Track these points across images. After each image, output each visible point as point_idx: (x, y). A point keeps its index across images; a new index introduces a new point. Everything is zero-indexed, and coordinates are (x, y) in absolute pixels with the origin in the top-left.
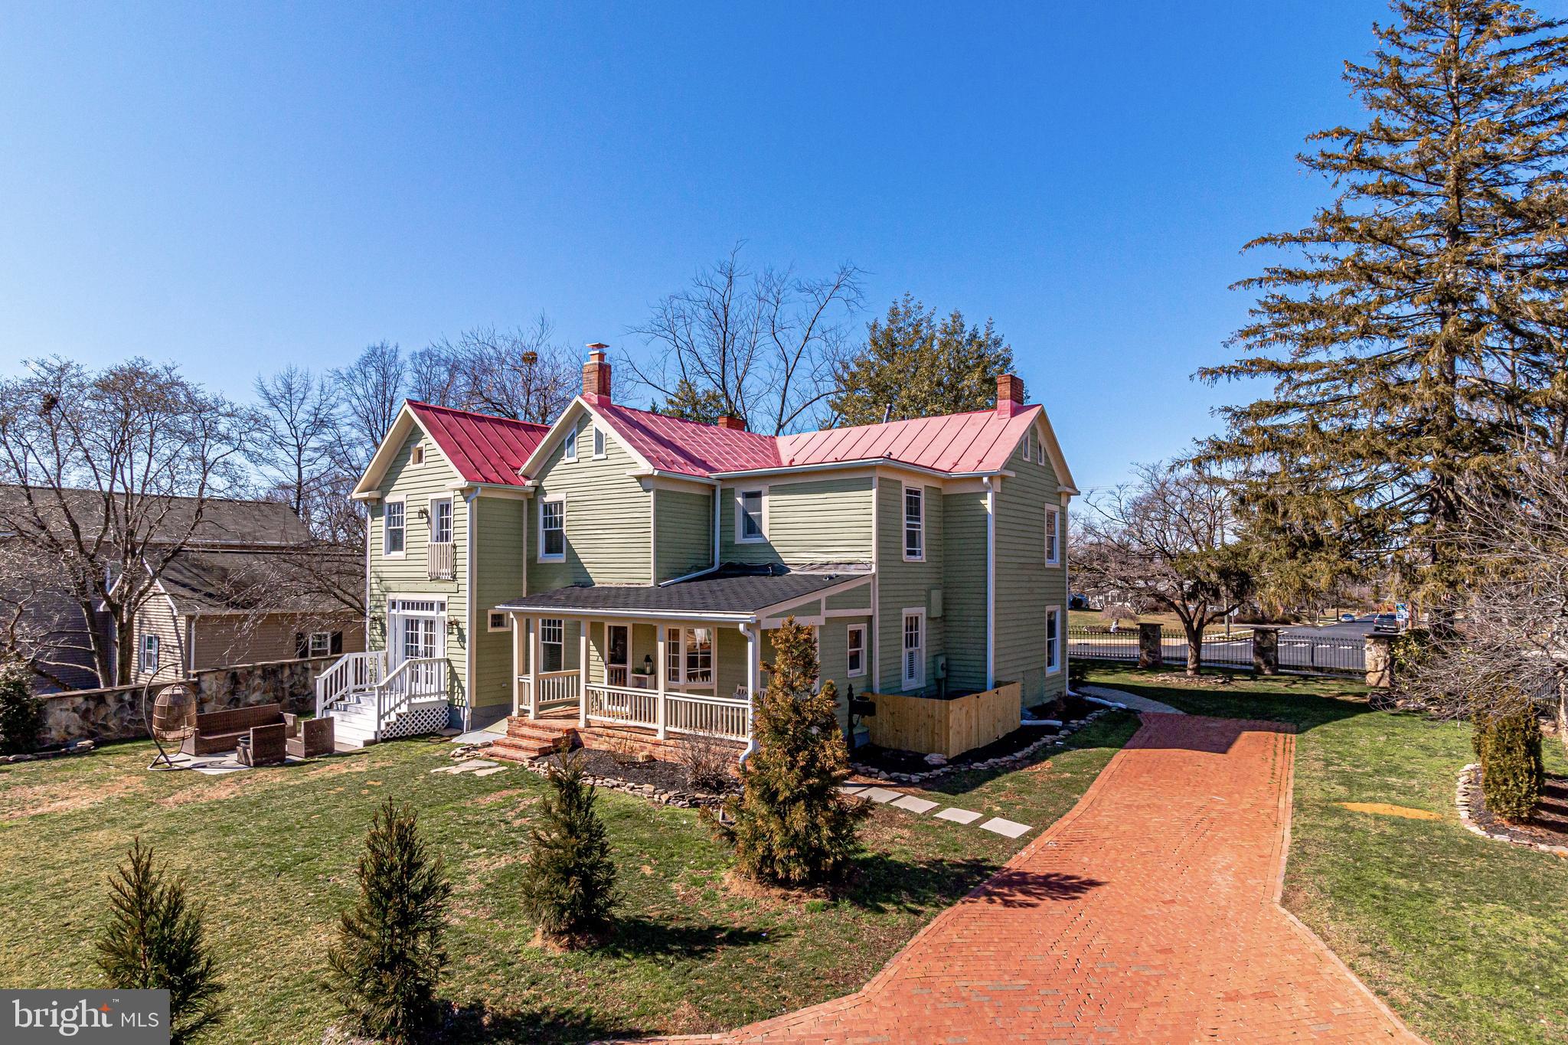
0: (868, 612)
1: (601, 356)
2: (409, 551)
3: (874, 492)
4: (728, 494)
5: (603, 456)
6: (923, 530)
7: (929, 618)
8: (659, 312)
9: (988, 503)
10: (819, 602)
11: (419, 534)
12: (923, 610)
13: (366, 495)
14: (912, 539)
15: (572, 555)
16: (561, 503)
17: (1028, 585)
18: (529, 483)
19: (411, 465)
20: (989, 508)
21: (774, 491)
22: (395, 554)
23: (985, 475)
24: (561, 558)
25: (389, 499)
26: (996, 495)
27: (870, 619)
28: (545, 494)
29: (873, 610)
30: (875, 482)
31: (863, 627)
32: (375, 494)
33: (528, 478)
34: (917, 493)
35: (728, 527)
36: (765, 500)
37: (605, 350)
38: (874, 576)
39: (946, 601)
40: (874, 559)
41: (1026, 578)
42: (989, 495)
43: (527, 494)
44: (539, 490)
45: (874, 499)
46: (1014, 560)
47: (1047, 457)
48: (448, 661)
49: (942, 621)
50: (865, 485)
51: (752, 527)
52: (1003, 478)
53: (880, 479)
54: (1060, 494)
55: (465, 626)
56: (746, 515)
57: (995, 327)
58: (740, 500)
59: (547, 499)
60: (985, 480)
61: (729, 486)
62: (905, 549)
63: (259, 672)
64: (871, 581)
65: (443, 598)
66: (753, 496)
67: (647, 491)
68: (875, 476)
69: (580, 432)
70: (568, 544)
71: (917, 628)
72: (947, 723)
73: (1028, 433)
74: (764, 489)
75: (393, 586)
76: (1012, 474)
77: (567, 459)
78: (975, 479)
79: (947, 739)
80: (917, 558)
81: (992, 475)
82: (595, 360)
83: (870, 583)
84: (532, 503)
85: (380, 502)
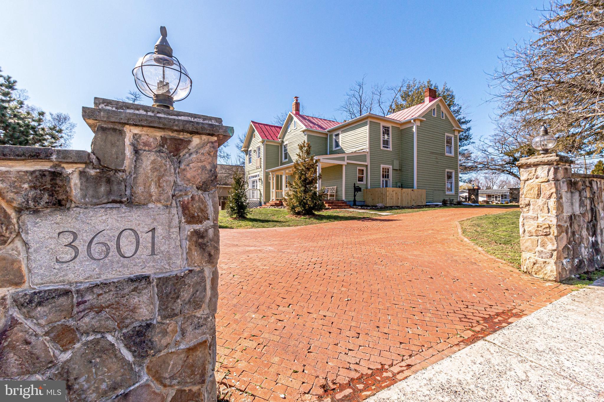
0: (366, 164)
1: (297, 100)
2: (253, 162)
3: (368, 126)
4: (331, 136)
5: (296, 128)
6: (391, 140)
7: (393, 169)
9: (414, 129)
10: (344, 157)
11: (254, 156)
12: (391, 167)
13: (244, 149)
14: (386, 143)
15: (290, 158)
16: (287, 144)
17: (436, 160)
19: (253, 139)
20: (414, 131)
21: (343, 132)
22: (251, 164)
23: (412, 119)
24: (287, 160)
25: (249, 150)
26: (418, 127)
27: (367, 166)
28: (284, 143)
29: (368, 163)
30: (368, 122)
31: (364, 169)
32: (246, 149)
33: (280, 139)
34: (388, 128)
35: (331, 145)
36: (340, 136)
38: (368, 152)
39: (401, 165)
40: (368, 148)
41: (435, 158)
42: (414, 127)
43: (280, 143)
44: (283, 142)
45: (368, 128)
46: (429, 150)
47: (446, 116)
48: (260, 190)
49: (399, 171)
50: (365, 124)
51: (337, 145)
52: (421, 121)
53: (370, 121)
54: (454, 130)
55: (262, 180)
56: (336, 141)
58: (334, 137)
60: (412, 121)
61: (331, 133)
62: (382, 145)
64: (367, 154)
65: (258, 173)
66: (337, 135)
67: (305, 135)
68: (368, 120)
69: (291, 122)
70: (289, 155)
71: (388, 172)
72: (386, 195)
73: (435, 107)
74: (340, 132)
75: (250, 172)
76: (425, 119)
77: (288, 131)
78: (409, 122)
79: (386, 200)
80: (388, 149)
81: (415, 120)
82: (295, 101)
83: (366, 155)
84: (281, 146)
85: (247, 150)
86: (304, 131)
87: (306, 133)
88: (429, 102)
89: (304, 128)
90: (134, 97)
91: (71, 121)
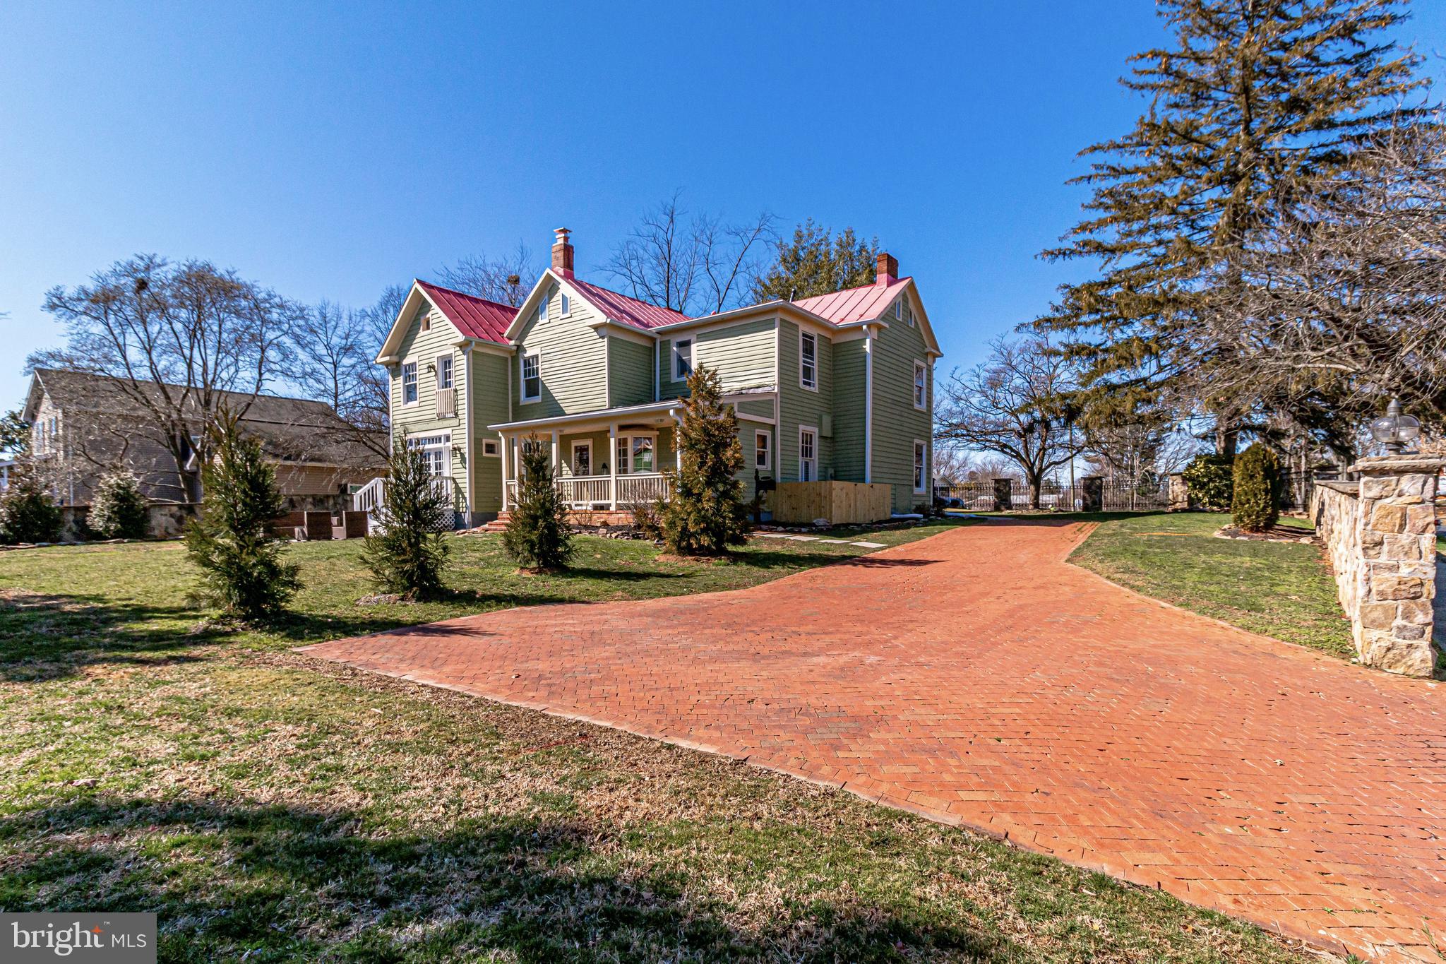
0: (772, 422)
1: (566, 239)
2: (422, 399)
3: (776, 330)
4: (665, 346)
5: (568, 315)
6: (816, 367)
7: (821, 437)
9: (867, 347)
10: (733, 405)
11: (428, 384)
12: (816, 430)
13: (387, 358)
14: (807, 372)
15: (548, 395)
16: (537, 356)
17: (903, 419)
18: (512, 342)
19: (422, 333)
20: (868, 350)
21: (701, 338)
22: (411, 404)
23: (864, 323)
24: (538, 399)
25: (405, 361)
26: (874, 341)
27: (773, 427)
28: (525, 351)
29: (775, 421)
30: (777, 322)
31: (769, 434)
32: (395, 359)
33: (510, 339)
34: (812, 338)
35: (666, 371)
36: (694, 347)
37: (569, 234)
38: (776, 394)
39: (834, 429)
40: (776, 382)
41: (898, 413)
42: (868, 341)
43: (511, 352)
44: (520, 348)
45: (776, 335)
46: (888, 396)
47: (916, 322)
49: (830, 441)
50: (768, 326)
51: (684, 367)
52: (880, 328)
53: (781, 320)
54: (927, 354)
55: (466, 451)
56: (680, 360)
57: (880, 244)
58: (675, 348)
59: (526, 355)
60: (865, 327)
61: (665, 338)
62: (801, 379)
63: (310, 500)
64: (774, 398)
65: (448, 431)
66: (685, 345)
67: (602, 337)
68: (778, 316)
69: (550, 298)
70: (543, 384)
71: (811, 443)
72: (831, 499)
73: (901, 299)
74: (693, 338)
75: (411, 427)
76: (887, 326)
77: (541, 322)
78: (857, 328)
79: (831, 510)
80: (812, 389)
81: (870, 325)
82: (561, 241)
83: (772, 400)
84: (515, 359)
85: (398, 364)
86: (596, 328)
87: (604, 331)
88: (889, 285)
89: (601, 318)
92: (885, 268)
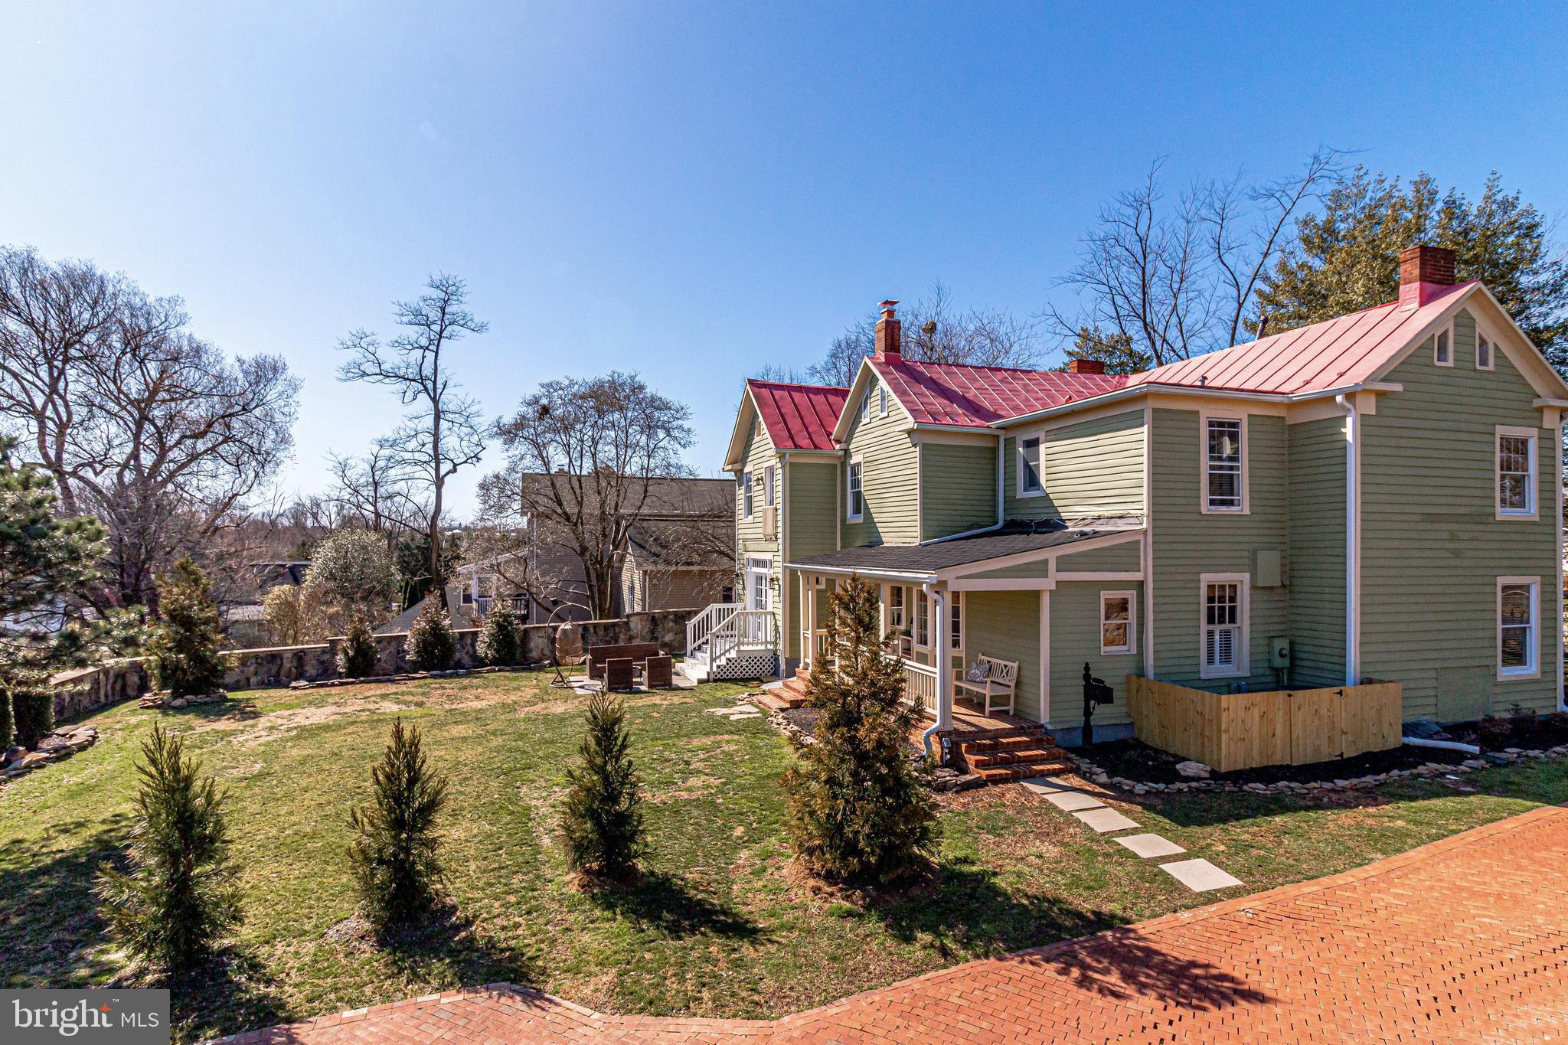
0: (1137, 576)
1: (891, 313)
2: (756, 515)
3: (1145, 428)
4: (1010, 443)
5: (885, 414)
6: (1243, 473)
7: (1257, 587)
8: (1089, 257)
9: (1349, 431)
10: (1046, 562)
11: (759, 495)
12: (1245, 577)
13: (730, 467)
14: (1223, 486)
15: (868, 515)
16: (860, 465)
17: (1453, 545)
18: (838, 447)
19: (756, 439)
20: (1350, 437)
21: (1051, 436)
22: (751, 517)
23: (1339, 391)
24: (860, 519)
25: (746, 470)
26: (1364, 421)
27: (1140, 585)
28: (851, 457)
29: (1145, 572)
30: (1148, 415)
31: (1131, 595)
32: (737, 466)
33: (838, 442)
34: (1234, 425)
36: (1042, 447)
37: (895, 307)
38: (1145, 532)
39: (1290, 568)
40: (1145, 512)
41: (1446, 535)
42: (1349, 421)
43: (839, 457)
44: (847, 453)
45: (1145, 436)
46: (1416, 509)
48: (774, 614)
49: (1283, 593)
50: (1134, 421)
51: (1032, 481)
52: (1380, 395)
53: (1155, 411)
54: (1540, 412)
55: (781, 582)
56: (1027, 465)
58: (1021, 449)
59: (852, 462)
60: (1339, 399)
61: (1010, 435)
62: (1207, 498)
63: (672, 617)
64: (1141, 538)
65: (770, 556)
66: (1033, 444)
67: (915, 446)
68: (1148, 408)
69: (872, 392)
70: (866, 505)
71: (1233, 599)
72: (1219, 726)
73: (1450, 326)
74: (1042, 435)
75: (751, 546)
76: (1398, 387)
77: (865, 421)
78: (1327, 399)
79: (1220, 749)
80: (1234, 510)
81: (1350, 395)
82: (885, 317)
83: (1138, 542)
84: (844, 464)
85: (742, 471)
86: (910, 432)
87: (916, 436)
88: (1422, 304)
89: (913, 422)
90: (442, 295)
91: (289, 373)
92: (1417, 272)
